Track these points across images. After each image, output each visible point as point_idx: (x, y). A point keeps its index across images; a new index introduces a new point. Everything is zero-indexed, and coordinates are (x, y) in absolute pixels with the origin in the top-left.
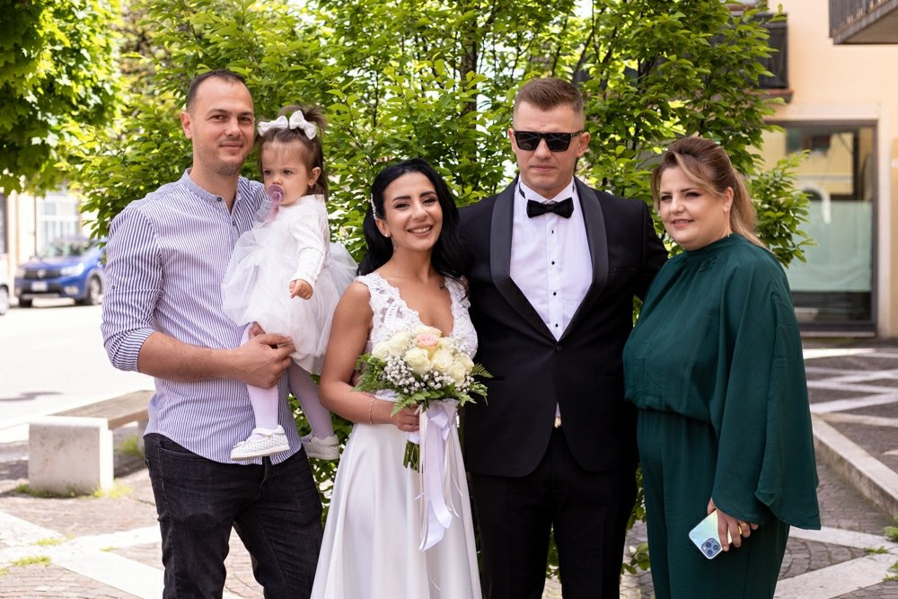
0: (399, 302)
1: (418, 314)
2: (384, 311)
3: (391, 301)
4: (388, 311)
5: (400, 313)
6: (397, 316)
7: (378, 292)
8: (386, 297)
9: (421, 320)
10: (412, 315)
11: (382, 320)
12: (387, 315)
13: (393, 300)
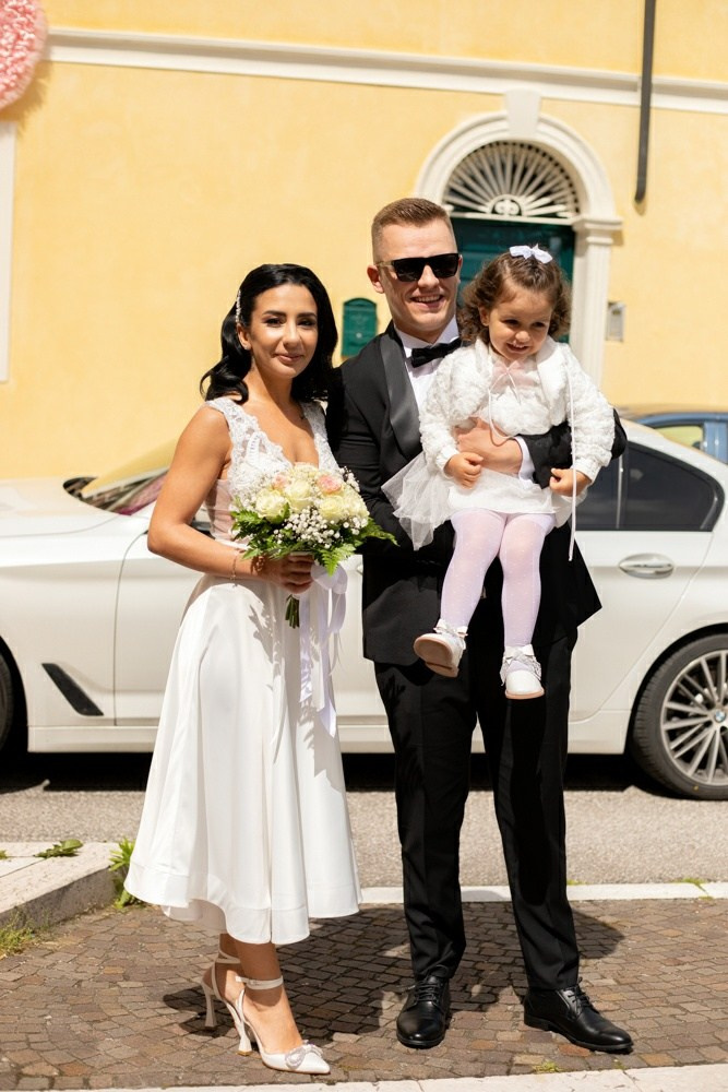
0: (259, 433)
1: (281, 449)
2: (245, 444)
3: (250, 431)
4: (249, 445)
5: (262, 448)
6: (260, 451)
7: (234, 421)
8: (244, 427)
9: (285, 455)
10: (275, 449)
11: (243, 454)
12: (248, 449)
13: (254, 431)
